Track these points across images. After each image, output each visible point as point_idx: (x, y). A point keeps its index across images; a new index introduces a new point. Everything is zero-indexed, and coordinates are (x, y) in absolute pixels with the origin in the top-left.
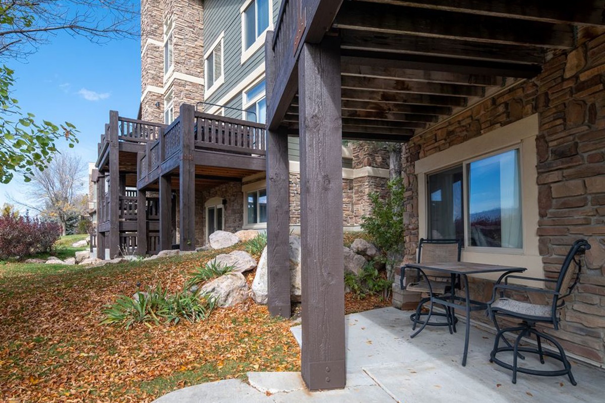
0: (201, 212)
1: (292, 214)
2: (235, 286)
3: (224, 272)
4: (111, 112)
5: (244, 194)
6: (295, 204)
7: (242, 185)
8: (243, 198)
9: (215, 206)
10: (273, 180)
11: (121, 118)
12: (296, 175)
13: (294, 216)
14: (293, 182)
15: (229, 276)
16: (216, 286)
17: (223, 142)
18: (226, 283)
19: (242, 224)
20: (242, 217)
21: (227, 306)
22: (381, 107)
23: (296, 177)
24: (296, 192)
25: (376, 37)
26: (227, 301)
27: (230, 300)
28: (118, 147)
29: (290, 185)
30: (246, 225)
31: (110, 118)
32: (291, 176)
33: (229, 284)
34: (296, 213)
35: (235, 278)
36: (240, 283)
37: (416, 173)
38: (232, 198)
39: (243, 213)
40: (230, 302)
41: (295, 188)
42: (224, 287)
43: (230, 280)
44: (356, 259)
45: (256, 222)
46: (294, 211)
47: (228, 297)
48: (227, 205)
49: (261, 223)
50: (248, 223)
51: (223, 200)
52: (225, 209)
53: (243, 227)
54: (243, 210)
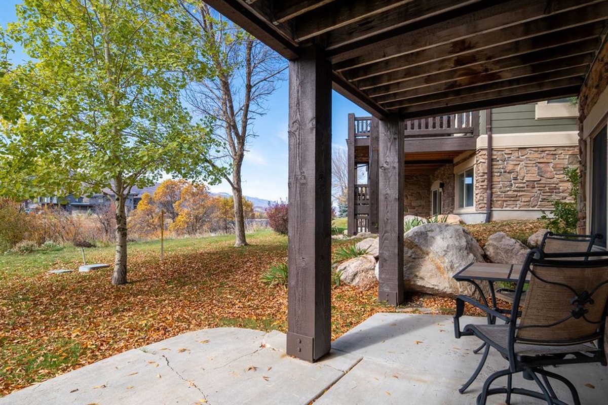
0: (428, 196)
1: (497, 197)
2: (363, 268)
3: (360, 254)
4: (349, 114)
5: (456, 176)
6: (501, 185)
7: (454, 166)
8: (454, 180)
9: (437, 189)
10: (383, 168)
11: (357, 118)
12: (503, 151)
13: (500, 199)
14: (498, 159)
15: (360, 258)
16: (347, 265)
17: (441, 127)
18: (354, 264)
19: (453, 209)
20: (453, 200)
21: (354, 283)
22: (475, 70)
23: (503, 152)
24: (502, 170)
25: (361, 25)
26: (354, 280)
27: (357, 279)
28: (353, 144)
29: (494, 163)
30: (457, 209)
31: (349, 120)
32: (494, 153)
33: (358, 265)
34: (503, 196)
35: (365, 260)
36: (369, 265)
37: (584, 139)
38: (448, 181)
39: (454, 196)
40: (357, 282)
41: (501, 166)
42: (353, 268)
43: (359, 262)
44: (522, 254)
45: (463, 207)
46: (499, 193)
47: (356, 277)
48: (444, 188)
49: (467, 207)
50: (459, 207)
51: (441, 184)
52: (443, 192)
53: (454, 211)
54: (454, 193)
